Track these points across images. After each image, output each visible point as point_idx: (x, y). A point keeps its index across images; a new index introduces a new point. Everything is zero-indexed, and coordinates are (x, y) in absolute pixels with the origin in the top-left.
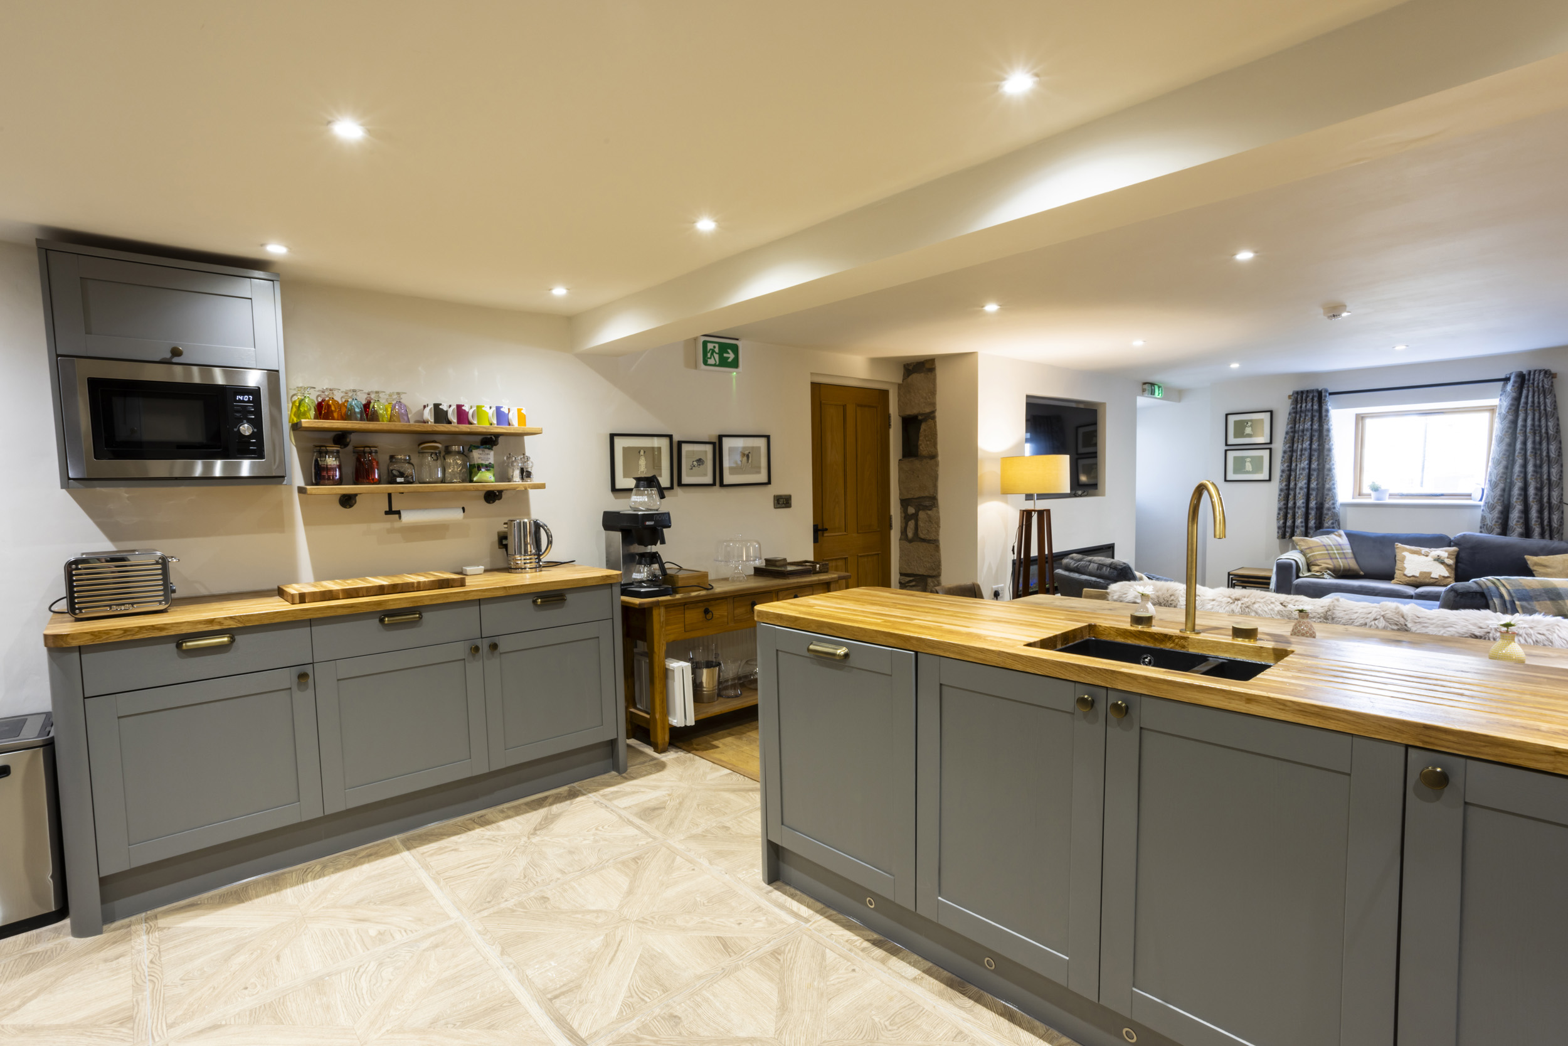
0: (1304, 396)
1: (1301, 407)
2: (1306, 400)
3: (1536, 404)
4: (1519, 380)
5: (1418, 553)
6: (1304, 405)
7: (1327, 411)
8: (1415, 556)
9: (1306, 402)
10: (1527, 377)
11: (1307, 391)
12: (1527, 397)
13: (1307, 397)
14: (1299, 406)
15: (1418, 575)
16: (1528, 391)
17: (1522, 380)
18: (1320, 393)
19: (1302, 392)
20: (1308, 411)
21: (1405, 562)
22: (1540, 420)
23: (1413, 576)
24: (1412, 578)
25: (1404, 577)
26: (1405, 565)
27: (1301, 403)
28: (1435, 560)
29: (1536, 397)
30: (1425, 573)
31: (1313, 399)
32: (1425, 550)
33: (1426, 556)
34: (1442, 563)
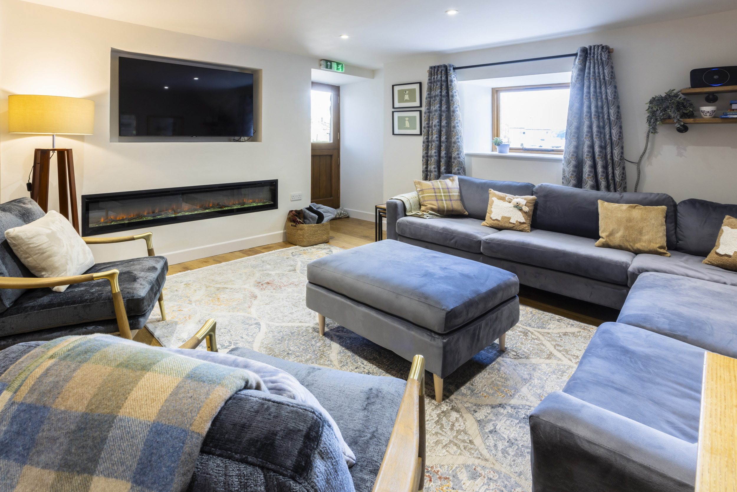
0: (436, 69)
1: (434, 78)
2: (437, 73)
3: (597, 74)
4: (583, 54)
5: (503, 199)
6: (436, 77)
7: (451, 81)
8: (501, 202)
9: (437, 75)
10: (589, 51)
11: (438, 67)
12: (589, 68)
13: (438, 70)
14: (433, 77)
15: (500, 219)
16: (590, 63)
17: (586, 53)
18: (445, 66)
19: (435, 67)
20: (438, 81)
21: (493, 206)
22: (600, 88)
23: (496, 220)
24: (496, 222)
25: (490, 220)
26: (492, 209)
27: (434, 75)
28: (515, 207)
29: (596, 68)
30: (506, 217)
31: (441, 72)
32: (509, 196)
33: (510, 202)
34: (521, 210)
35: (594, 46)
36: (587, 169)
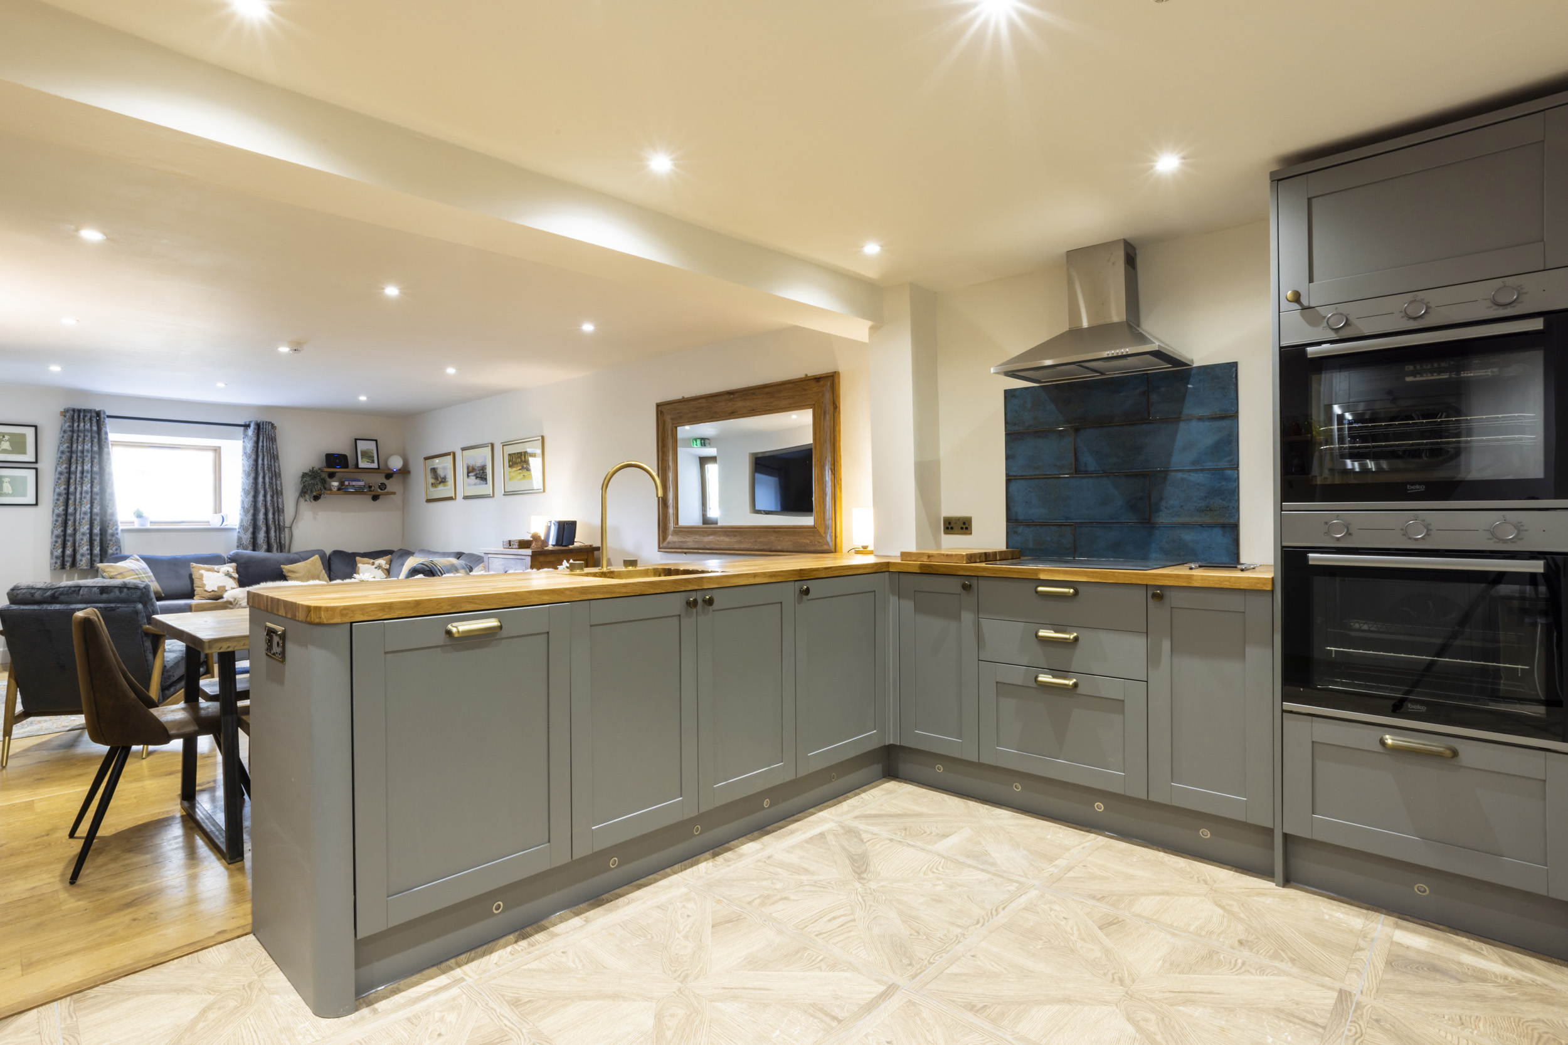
0: (82, 415)
1: (78, 426)
2: (84, 419)
3: (268, 449)
4: (257, 427)
5: (213, 570)
6: (82, 425)
7: (106, 433)
8: (210, 573)
9: (84, 422)
10: (261, 426)
11: (84, 410)
12: (263, 442)
13: (85, 416)
14: (76, 425)
15: (216, 589)
16: (263, 437)
17: (259, 426)
18: (98, 414)
19: (79, 411)
20: (81, 431)
21: (204, 579)
22: (271, 460)
23: (213, 591)
24: (212, 593)
25: (206, 593)
26: (204, 582)
27: (79, 422)
28: (226, 575)
29: (265, 442)
30: (221, 587)
31: (91, 419)
32: (216, 567)
33: (218, 572)
34: (231, 577)
35: (266, 422)
36: (261, 535)
